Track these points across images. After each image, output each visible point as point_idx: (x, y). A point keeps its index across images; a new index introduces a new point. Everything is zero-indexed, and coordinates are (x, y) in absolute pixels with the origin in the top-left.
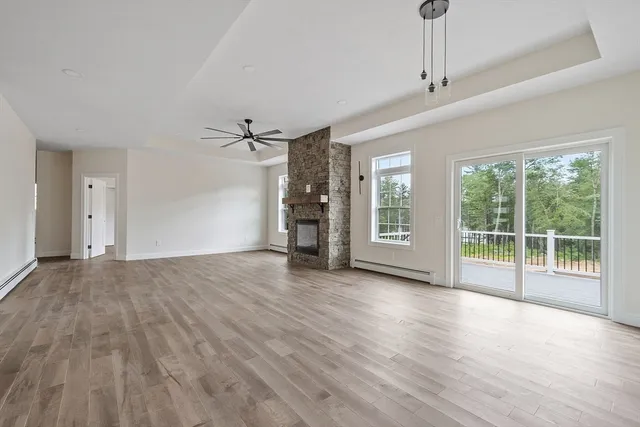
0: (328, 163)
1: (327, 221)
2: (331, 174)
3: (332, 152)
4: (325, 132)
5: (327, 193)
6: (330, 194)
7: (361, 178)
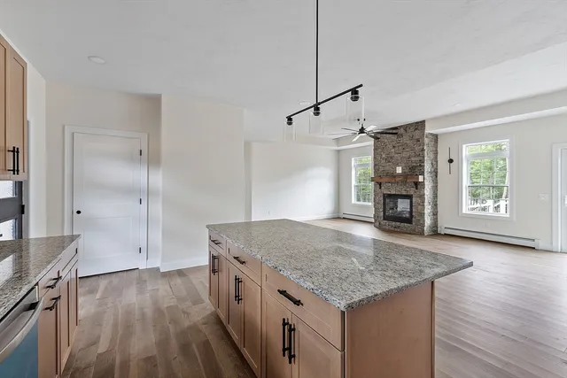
0: (423, 150)
1: (422, 197)
2: (426, 158)
3: (426, 140)
4: (420, 125)
5: (423, 174)
6: (426, 174)
7: (451, 161)
